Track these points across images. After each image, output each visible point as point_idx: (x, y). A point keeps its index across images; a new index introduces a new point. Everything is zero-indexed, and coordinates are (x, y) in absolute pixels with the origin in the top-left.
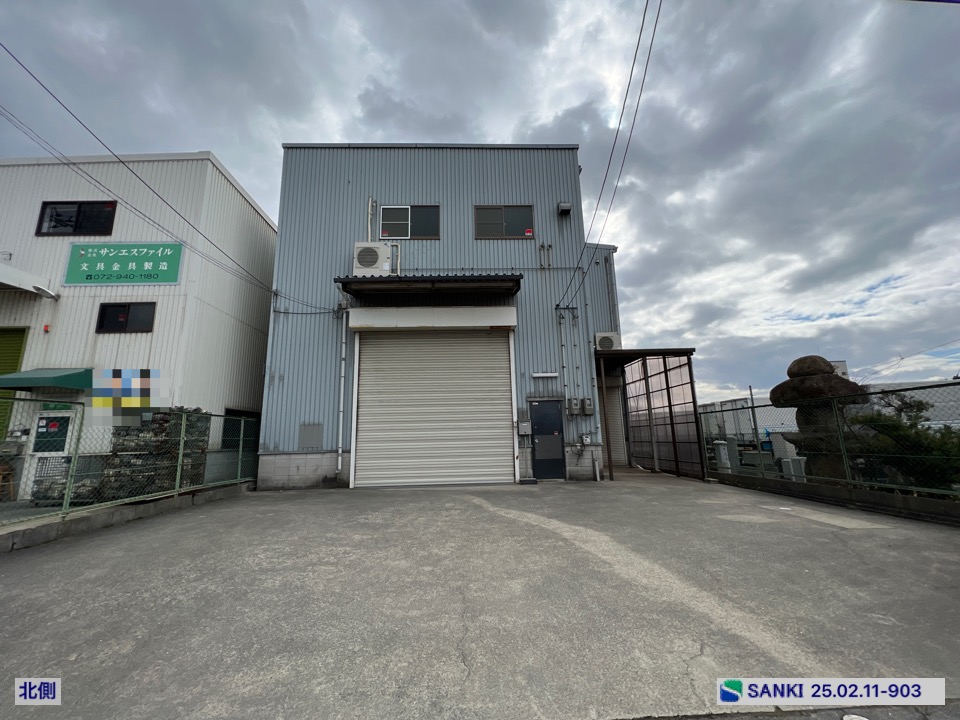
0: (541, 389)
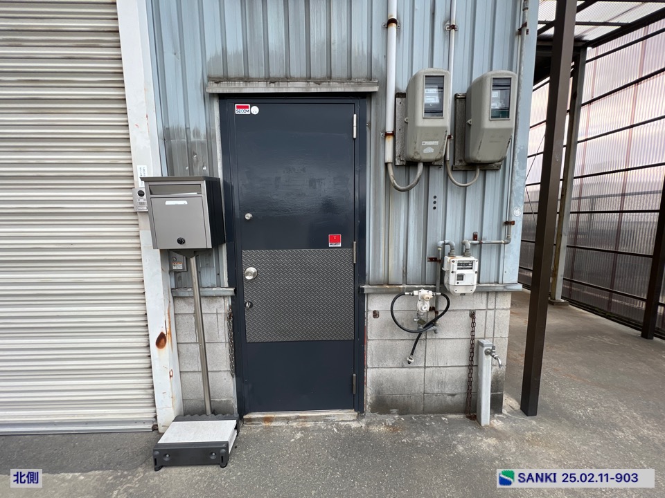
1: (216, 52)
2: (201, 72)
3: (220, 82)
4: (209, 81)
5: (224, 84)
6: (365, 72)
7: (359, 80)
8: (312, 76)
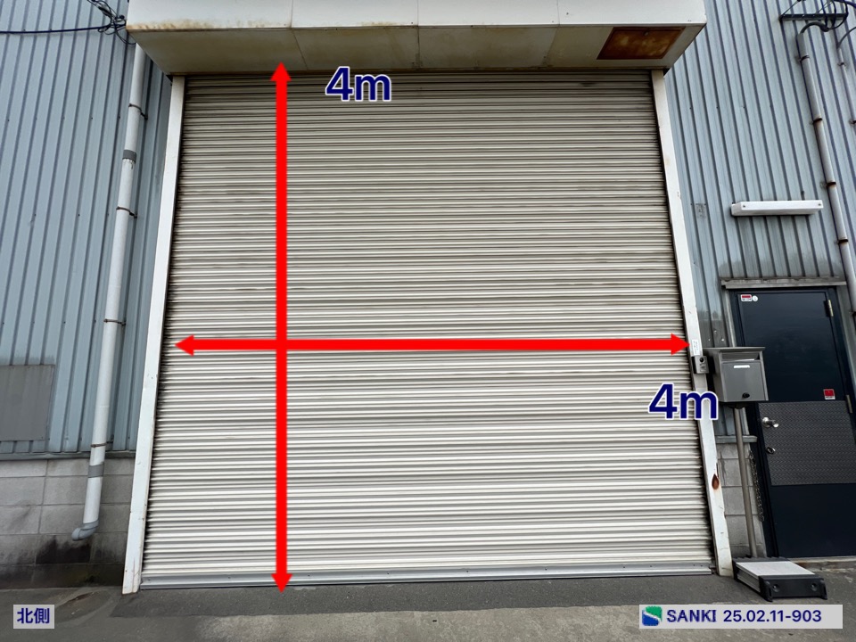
0: (763, 254)
1: (724, 262)
2: (716, 275)
3: (729, 280)
4: (721, 280)
5: (732, 282)
6: (828, 271)
8: (791, 275)
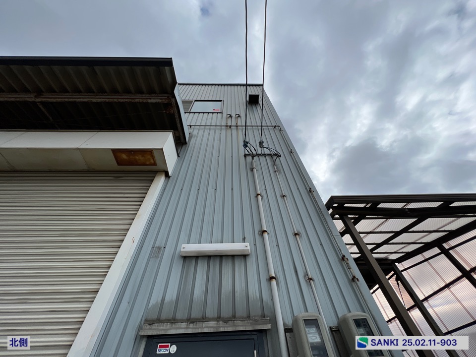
1: (158, 300)
2: (141, 316)
3: (153, 324)
4: (144, 323)
5: (155, 326)
6: (259, 313)
7: (256, 319)
8: (221, 316)
